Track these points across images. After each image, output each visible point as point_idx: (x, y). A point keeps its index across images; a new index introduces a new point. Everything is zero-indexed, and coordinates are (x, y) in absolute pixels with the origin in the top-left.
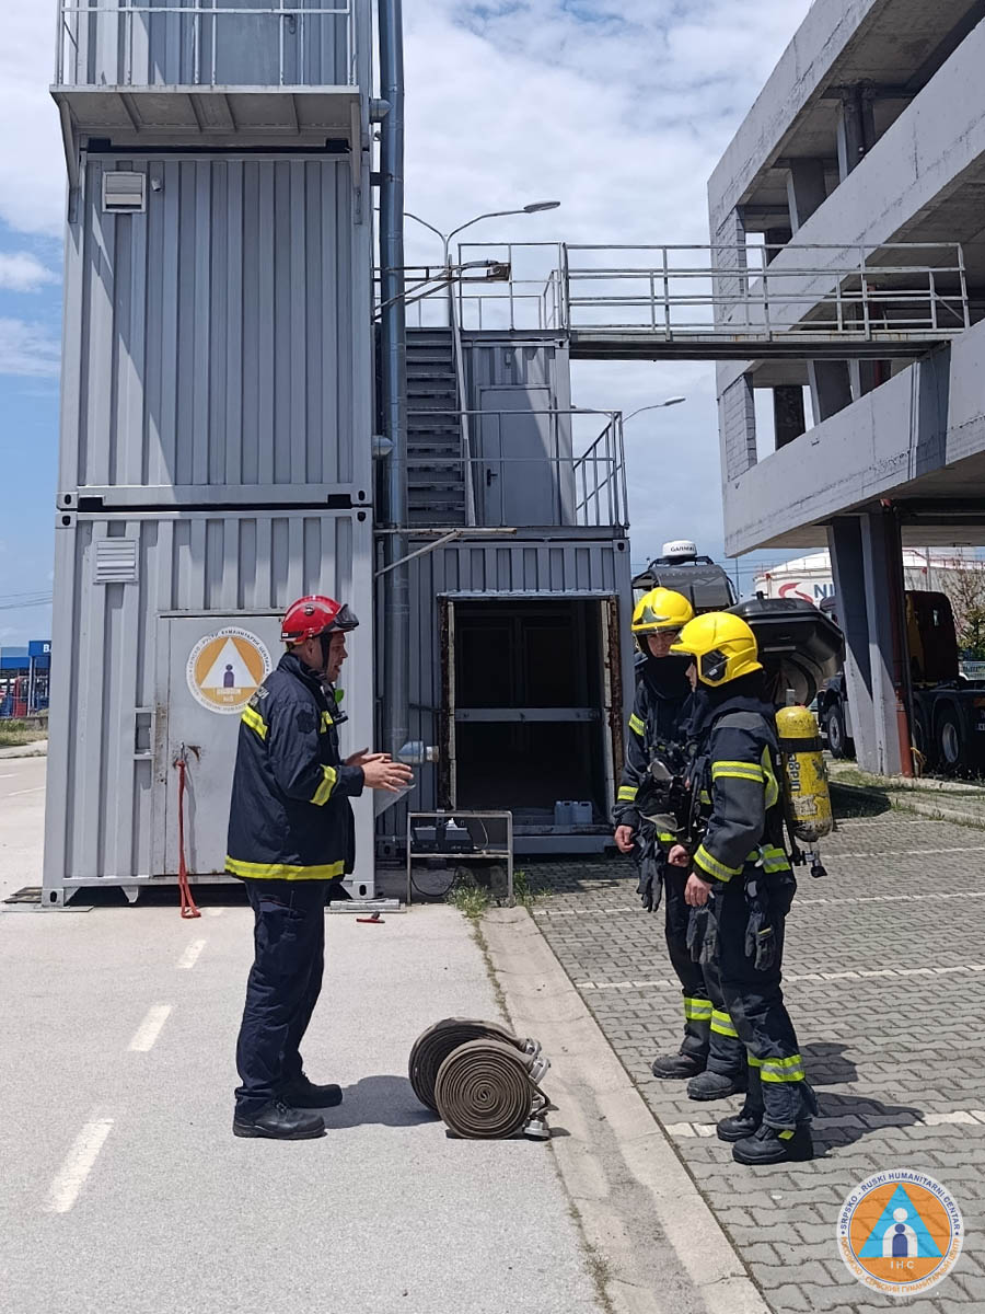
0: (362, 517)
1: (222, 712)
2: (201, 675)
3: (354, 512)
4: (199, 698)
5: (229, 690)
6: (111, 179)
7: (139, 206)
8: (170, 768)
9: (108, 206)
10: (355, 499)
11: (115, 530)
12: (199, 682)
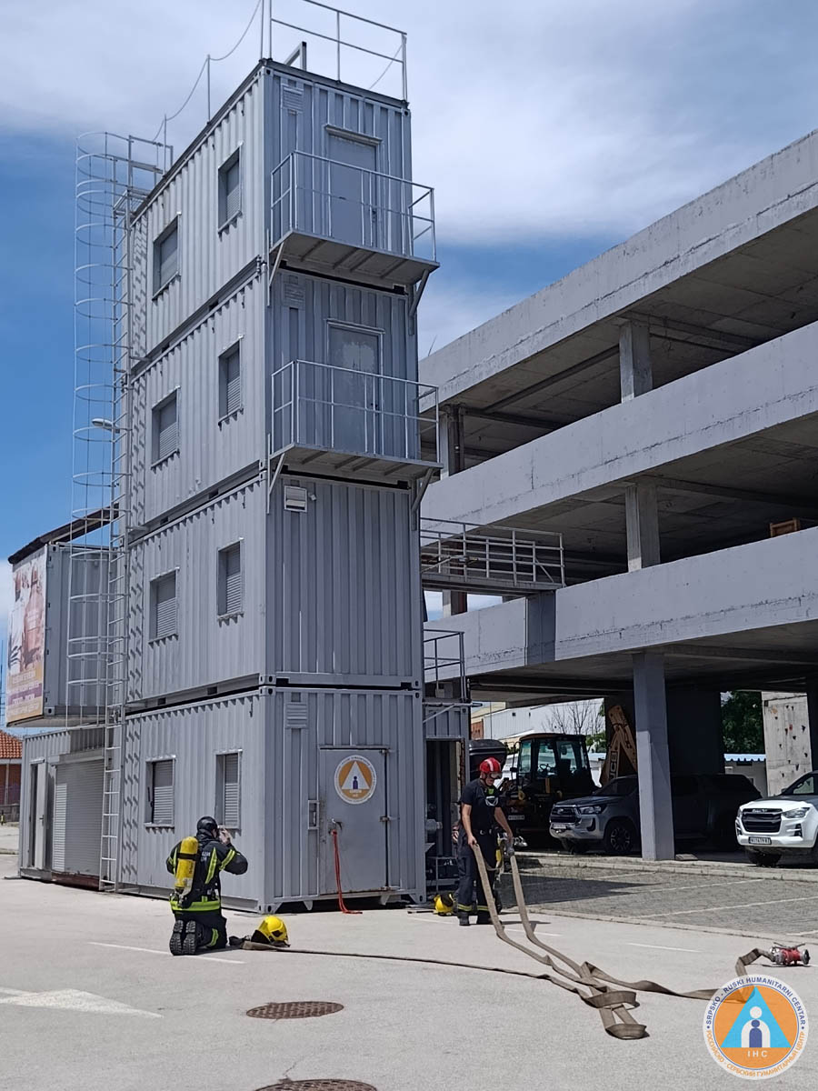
0: (417, 695)
1: (353, 803)
2: (342, 782)
3: (413, 693)
4: (341, 795)
5: (355, 791)
6: (288, 491)
7: (303, 508)
8: (327, 834)
9: (288, 506)
10: (413, 686)
11: (296, 698)
12: (341, 786)
